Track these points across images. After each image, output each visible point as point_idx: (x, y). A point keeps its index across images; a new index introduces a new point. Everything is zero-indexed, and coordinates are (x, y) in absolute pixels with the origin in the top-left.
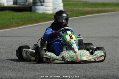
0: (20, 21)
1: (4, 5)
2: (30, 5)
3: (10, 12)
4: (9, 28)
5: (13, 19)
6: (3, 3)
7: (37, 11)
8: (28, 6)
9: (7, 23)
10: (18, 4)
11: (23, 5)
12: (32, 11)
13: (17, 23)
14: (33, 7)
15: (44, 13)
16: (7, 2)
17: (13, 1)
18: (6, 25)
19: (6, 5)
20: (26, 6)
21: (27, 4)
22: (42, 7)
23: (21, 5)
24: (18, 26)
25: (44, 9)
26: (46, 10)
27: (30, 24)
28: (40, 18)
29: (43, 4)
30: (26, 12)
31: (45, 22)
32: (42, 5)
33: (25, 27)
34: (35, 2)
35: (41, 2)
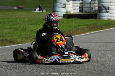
0: (86, 28)
1: (70, 13)
2: (96, 12)
3: (76, 19)
4: (75, 35)
5: (79, 26)
6: (70, 11)
7: (102, 18)
8: (93, 13)
9: (73, 29)
10: (84, 11)
11: (89, 12)
12: (98, 18)
13: (83, 30)
14: (98, 14)
15: (109, 20)
16: (73, 10)
17: (79, 9)
18: (72, 32)
19: (72, 12)
20: (92, 13)
21: (93, 11)
22: (107, 14)
23: (86, 12)
24: (84, 32)
25: (109, 15)
26: (110, 17)
27: (96, 30)
28: (105, 25)
29: (108, 10)
30: (92, 19)
31: (110, 28)
32: (107, 12)
33: (90, 34)
34: (100, 9)
35: (106, 9)
